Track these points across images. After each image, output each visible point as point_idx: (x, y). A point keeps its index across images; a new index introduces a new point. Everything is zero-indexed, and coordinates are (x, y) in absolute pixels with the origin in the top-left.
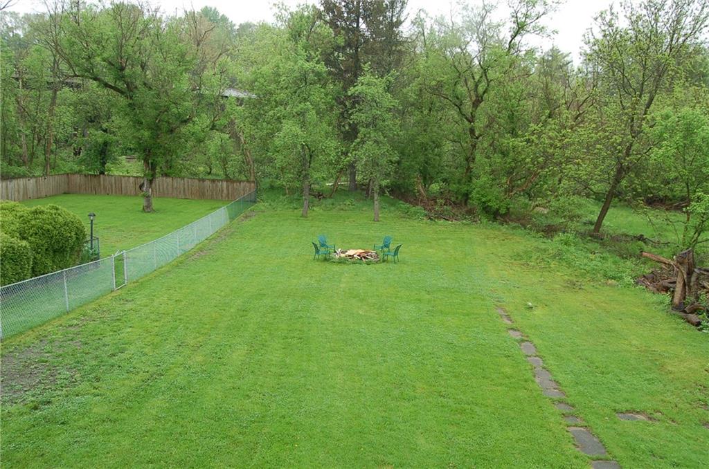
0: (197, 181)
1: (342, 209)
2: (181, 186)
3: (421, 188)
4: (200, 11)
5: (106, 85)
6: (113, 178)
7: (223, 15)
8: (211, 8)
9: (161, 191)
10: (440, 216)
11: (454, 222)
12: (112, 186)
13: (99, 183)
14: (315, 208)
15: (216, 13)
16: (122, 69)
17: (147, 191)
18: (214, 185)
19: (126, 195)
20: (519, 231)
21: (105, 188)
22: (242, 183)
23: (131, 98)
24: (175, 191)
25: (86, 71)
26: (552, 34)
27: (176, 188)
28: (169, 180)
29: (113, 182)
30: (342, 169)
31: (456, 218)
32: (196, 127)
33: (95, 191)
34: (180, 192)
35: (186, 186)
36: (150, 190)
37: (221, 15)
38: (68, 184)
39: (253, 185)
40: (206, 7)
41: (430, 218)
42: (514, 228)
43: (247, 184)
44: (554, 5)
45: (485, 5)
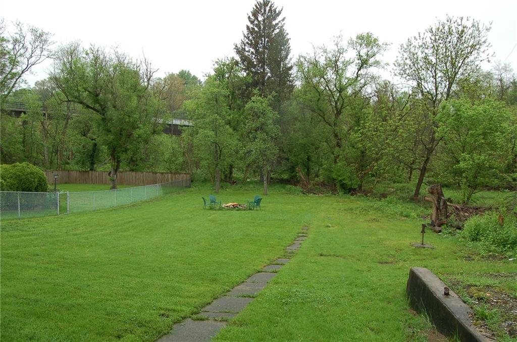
0: (151, 174)
1: (246, 190)
2: (141, 178)
3: (301, 175)
4: (178, 73)
5: (88, 107)
6: (97, 173)
7: (194, 76)
8: (186, 72)
9: (128, 181)
10: (310, 191)
11: (320, 195)
12: (96, 178)
13: (89, 176)
14: (227, 190)
15: (189, 74)
16: (97, 95)
17: (113, 177)
18: (163, 176)
19: (105, 184)
20: (362, 198)
21: (92, 180)
22: (181, 175)
23: (104, 114)
24: (137, 180)
25: (76, 98)
26: (385, 66)
27: (138, 179)
28: (134, 173)
29: (98, 175)
30: (249, 164)
31: (321, 192)
32: (141, 130)
33: (86, 181)
34: (140, 182)
35: (145, 177)
36: (115, 176)
37: (192, 75)
38: (69, 177)
39: (188, 175)
40: (183, 70)
41: (303, 193)
42: (360, 196)
43: (185, 175)
44: (384, 46)
45: (339, 50)
